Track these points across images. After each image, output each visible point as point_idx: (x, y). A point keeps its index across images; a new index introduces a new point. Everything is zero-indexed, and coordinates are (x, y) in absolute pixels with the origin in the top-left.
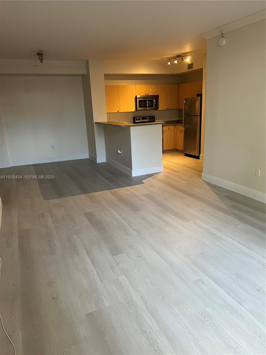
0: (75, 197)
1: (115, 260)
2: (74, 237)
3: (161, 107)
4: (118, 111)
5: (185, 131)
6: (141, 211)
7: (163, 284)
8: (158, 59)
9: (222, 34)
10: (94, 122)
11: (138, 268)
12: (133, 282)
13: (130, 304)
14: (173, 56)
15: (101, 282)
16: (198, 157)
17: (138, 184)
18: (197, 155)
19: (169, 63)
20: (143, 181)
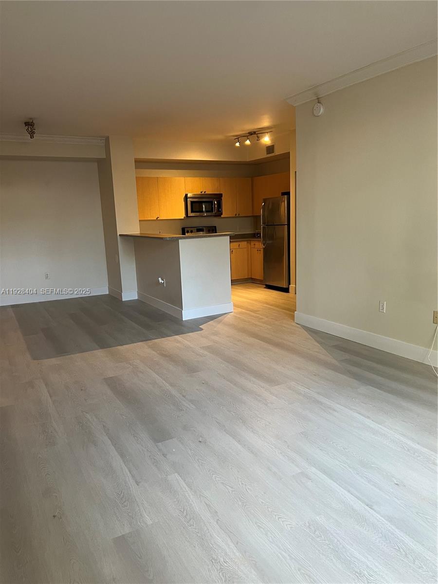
0: (86, 354)
1: (160, 450)
2: (88, 416)
3: (226, 211)
4: (157, 218)
5: (264, 249)
6: (199, 371)
7: (242, 484)
8: (220, 137)
9: (318, 99)
10: (118, 235)
11: (200, 460)
12: (193, 482)
13: (188, 517)
14: (244, 132)
15: (138, 485)
16: (286, 290)
17: (192, 332)
18: (285, 287)
19: (238, 144)
20: (200, 327)
